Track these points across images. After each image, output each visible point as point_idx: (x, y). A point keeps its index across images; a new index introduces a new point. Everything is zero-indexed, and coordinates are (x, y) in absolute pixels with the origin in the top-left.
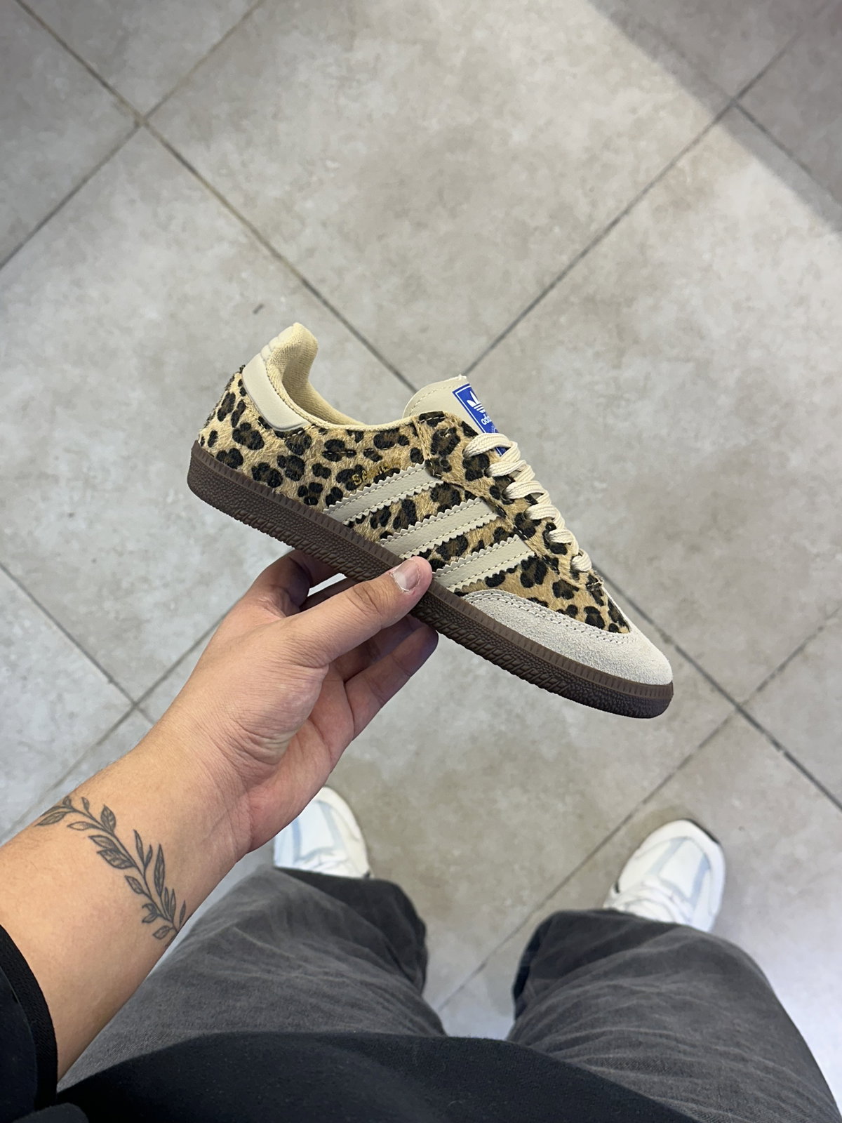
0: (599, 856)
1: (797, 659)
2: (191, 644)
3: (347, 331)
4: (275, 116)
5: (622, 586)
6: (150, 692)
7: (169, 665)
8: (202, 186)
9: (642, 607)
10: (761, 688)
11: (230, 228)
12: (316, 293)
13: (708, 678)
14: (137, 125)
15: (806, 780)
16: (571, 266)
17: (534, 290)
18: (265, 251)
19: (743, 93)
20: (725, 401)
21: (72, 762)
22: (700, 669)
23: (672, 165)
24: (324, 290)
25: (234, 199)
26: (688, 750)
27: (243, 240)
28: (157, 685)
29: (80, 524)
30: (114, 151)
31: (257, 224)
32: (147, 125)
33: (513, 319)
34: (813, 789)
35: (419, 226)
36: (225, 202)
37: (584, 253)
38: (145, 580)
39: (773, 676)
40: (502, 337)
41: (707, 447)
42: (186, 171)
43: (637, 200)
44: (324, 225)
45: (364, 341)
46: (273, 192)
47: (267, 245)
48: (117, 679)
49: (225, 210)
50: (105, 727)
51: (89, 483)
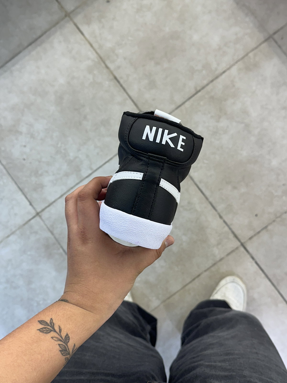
0: (187, 288)
1: (264, 231)
2: (59, 196)
3: (127, 97)
4: (114, 19)
5: (208, 197)
6: (43, 210)
7: (51, 202)
8: (84, 39)
9: (214, 205)
10: (251, 238)
11: (92, 55)
12: (118, 82)
13: (233, 233)
14: (66, 16)
15: (261, 272)
16: (207, 85)
17: (193, 91)
18: (103, 65)
19: (275, 33)
20: (253, 139)
21: (14, 230)
22: (230, 229)
23: (247, 55)
24: (122, 81)
25: (96, 45)
26: (222, 256)
27: (96, 60)
28: (46, 208)
29: (27, 150)
30: (57, 23)
31: (102, 55)
32: (69, 17)
33: (185, 100)
34: (263, 275)
35: (157, 64)
36: (91, 46)
37: (212, 81)
38: (47, 172)
39: (255, 235)
40: (180, 106)
41: (244, 153)
42: (80, 34)
43: (233, 65)
44: (125, 59)
45: (133, 101)
46: (109, 45)
47: (104, 63)
48: (33, 204)
49: (92, 49)
50: (26, 219)
51: (32, 136)
